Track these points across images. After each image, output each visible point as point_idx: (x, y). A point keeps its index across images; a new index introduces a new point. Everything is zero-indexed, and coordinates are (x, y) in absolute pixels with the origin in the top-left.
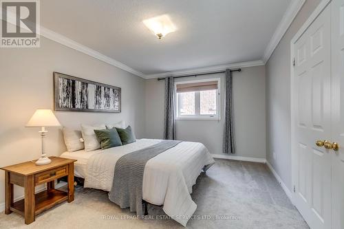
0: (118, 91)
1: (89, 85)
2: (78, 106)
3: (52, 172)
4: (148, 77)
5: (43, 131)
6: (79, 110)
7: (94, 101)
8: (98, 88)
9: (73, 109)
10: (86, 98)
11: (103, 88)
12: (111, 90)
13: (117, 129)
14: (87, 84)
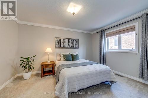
0: (77, 40)
1: (66, 40)
2: (62, 46)
3: (48, 65)
4: (93, 33)
5: (49, 53)
6: (62, 48)
7: (68, 45)
8: (69, 40)
9: (61, 48)
10: (64, 44)
11: (71, 40)
12: (74, 40)
13: (72, 55)
14: (65, 39)
